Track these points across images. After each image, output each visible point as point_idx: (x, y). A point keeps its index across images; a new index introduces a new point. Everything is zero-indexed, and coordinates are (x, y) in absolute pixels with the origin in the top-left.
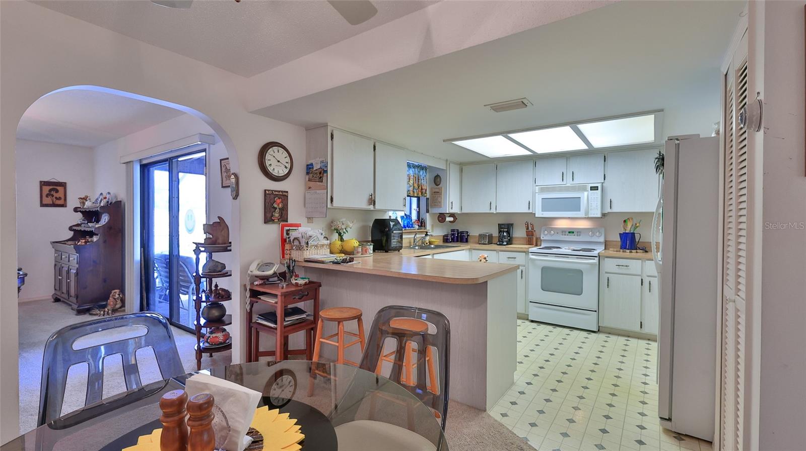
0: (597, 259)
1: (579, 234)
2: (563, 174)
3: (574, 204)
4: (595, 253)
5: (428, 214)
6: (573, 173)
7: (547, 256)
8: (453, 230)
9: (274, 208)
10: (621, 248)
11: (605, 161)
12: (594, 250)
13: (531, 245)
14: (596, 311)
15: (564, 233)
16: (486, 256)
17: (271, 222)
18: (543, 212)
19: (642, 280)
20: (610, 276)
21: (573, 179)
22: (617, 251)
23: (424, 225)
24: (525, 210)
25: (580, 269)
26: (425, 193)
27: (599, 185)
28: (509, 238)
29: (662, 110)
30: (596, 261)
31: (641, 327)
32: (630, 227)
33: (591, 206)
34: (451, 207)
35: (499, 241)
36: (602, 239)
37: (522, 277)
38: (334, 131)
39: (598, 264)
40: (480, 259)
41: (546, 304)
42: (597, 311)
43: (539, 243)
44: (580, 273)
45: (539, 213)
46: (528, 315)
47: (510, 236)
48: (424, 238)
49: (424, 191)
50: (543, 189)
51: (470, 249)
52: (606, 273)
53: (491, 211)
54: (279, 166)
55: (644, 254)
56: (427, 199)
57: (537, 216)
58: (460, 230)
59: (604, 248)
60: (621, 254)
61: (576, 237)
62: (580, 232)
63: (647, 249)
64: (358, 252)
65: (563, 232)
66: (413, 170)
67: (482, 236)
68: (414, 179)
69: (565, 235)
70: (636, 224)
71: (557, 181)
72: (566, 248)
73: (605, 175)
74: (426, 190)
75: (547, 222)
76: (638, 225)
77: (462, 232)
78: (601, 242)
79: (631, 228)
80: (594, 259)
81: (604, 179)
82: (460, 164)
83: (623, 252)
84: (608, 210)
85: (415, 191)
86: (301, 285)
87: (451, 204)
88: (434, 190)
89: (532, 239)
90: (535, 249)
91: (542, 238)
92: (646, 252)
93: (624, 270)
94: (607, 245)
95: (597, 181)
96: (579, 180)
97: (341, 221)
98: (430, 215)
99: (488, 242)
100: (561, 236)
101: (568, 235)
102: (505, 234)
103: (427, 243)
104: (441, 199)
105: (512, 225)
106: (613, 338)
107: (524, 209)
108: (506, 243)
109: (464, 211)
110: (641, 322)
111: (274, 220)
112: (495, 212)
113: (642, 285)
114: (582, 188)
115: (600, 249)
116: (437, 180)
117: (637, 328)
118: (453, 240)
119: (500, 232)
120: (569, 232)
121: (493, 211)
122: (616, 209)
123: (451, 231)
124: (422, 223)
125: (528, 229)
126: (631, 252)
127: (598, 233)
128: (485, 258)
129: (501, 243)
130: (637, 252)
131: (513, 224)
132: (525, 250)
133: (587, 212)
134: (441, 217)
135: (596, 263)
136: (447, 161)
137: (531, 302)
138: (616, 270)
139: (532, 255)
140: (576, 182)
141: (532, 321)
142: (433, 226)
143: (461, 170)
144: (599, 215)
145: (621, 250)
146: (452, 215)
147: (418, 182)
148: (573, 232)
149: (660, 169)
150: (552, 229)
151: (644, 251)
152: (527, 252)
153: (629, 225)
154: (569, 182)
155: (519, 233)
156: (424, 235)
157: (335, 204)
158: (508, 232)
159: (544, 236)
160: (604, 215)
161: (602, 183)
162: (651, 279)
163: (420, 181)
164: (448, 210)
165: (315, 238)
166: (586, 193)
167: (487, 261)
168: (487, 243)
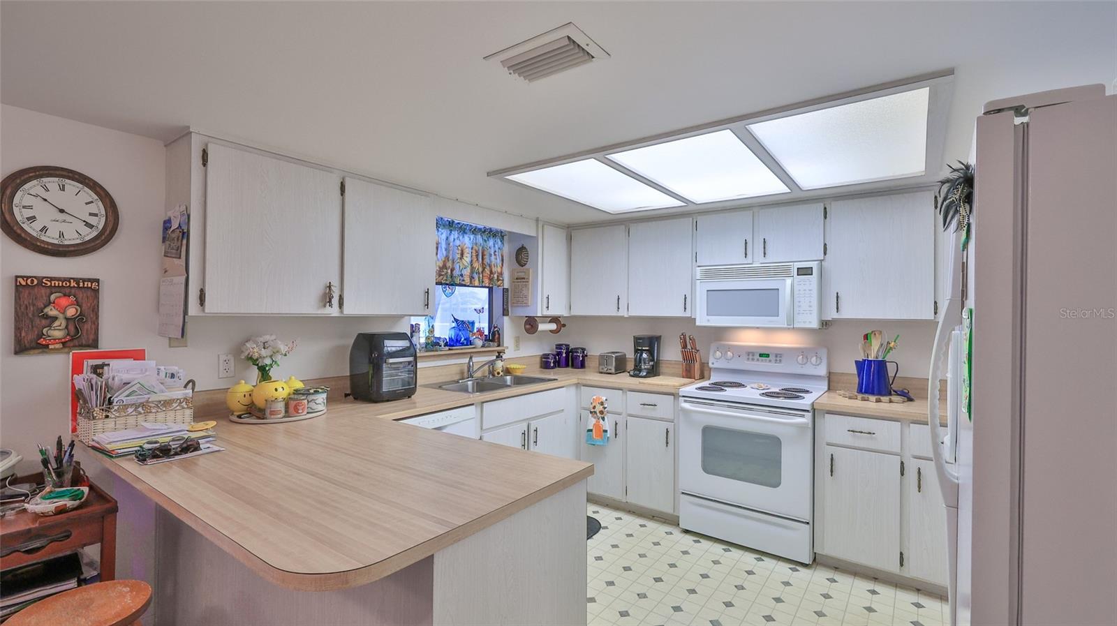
0: (809, 415)
1: (778, 359)
2: (746, 243)
3: (765, 302)
4: (806, 401)
5: (506, 318)
6: (765, 242)
7: (712, 405)
8: (559, 346)
9: (46, 317)
10: (860, 391)
11: (825, 217)
12: (807, 392)
13: (690, 378)
14: (808, 523)
15: (751, 357)
16: (605, 399)
17: (37, 351)
18: (709, 317)
19: (902, 463)
20: (838, 452)
21: (765, 254)
22: (850, 398)
23: (499, 338)
24: (679, 312)
25: (775, 434)
26: (498, 280)
27: (814, 265)
28: (651, 363)
29: (951, 72)
30: (806, 420)
31: (902, 565)
32: (876, 350)
33: (800, 306)
34: (545, 305)
35: (635, 370)
36: (822, 371)
37: (667, 443)
38: (209, 145)
39: (810, 425)
40: (593, 405)
41: (712, 500)
42: (811, 523)
43: (706, 374)
44: (775, 442)
45: (703, 320)
46: (678, 517)
47: (653, 360)
48: (492, 363)
49: (495, 276)
50: (710, 274)
51: (577, 385)
52: (828, 444)
53: (620, 314)
54: (64, 221)
55: (906, 404)
56: (505, 291)
57: (698, 323)
58: (572, 346)
59: (826, 388)
60: (858, 404)
61: (773, 364)
62: (781, 355)
63: (911, 395)
64: (273, 413)
65: (748, 354)
66: (472, 237)
67: (604, 359)
68: (474, 254)
69: (753, 359)
70: (888, 343)
71: (734, 257)
72: (753, 385)
73: (825, 245)
74: (501, 274)
75: (718, 333)
76: (892, 345)
77: (575, 350)
78: (820, 376)
79: (878, 351)
80: (803, 416)
81: (825, 253)
82: (568, 227)
83: (863, 399)
84: (832, 314)
85: (476, 276)
86: (44, 515)
87: (545, 300)
88: (516, 275)
89: (693, 367)
90: (691, 389)
91: (710, 365)
92: (910, 400)
93: (863, 442)
94: (832, 381)
95: (809, 255)
96: (775, 257)
97: (262, 339)
98: (511, 318)
99: (616, 370)
100: (746, 362)
101: (758, 360)
102: (645, 355)
103: (498, 373)
104: (528, 289)
105: (658, 338)
106: (844, 581)
107: (676, 311)
108: (645, 374)
109: (575, 312)
110: (901, 554)
111: (47, 346)
112: (626, 316)
113: (902, 474)
114: (783, 271)
115: (816, 394)
116: (521, 256)
117: (892, 567)
118: (558, 364)
119: (636, 351)
120: (761, 355)
121: (623, 313)
122: (848, 312)
123: (556, 348)
124: (494, 336)
125: (685, 346)
126: (878, 401)
127: (815, 358)
128: (602, 404)
129: (637, 372)
130: (891, 401)
131: (660, 337)
132: (673, 391)
133: (791, 319)
134: (531, 324)
135: (805, 424)
136: (537, 220)
137: (683, 493)
138: (849, 440)
139: (686, 401)
140: (770, 258)
141: (686, 532)
142: (518, 340)
143: (570, 239)
144: (815, 324)
145: (860, 396)
146: (554, 319)
147: (483, 259)
148: (768, 356)
149: (956, 211)
150: (730, 348)
151: (906, 399)
152: (675, 395)
153: (875, 344)
154: (758, 261)
155: (671, 353)
156: (495, 358)
157: (210, 307)
158: (651, 352)
159: (714, 361)
160: (825, 324)
161: (821, 261)
162: (922, 464)
163: (487, 257)
164: (540, 311)
165: (134, 388)
166: (789, 281)
167: (605, 408)
168: (613, 371)
